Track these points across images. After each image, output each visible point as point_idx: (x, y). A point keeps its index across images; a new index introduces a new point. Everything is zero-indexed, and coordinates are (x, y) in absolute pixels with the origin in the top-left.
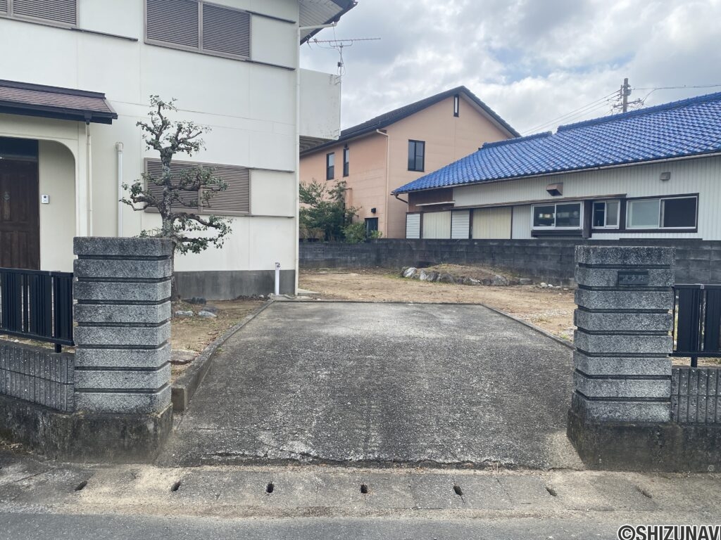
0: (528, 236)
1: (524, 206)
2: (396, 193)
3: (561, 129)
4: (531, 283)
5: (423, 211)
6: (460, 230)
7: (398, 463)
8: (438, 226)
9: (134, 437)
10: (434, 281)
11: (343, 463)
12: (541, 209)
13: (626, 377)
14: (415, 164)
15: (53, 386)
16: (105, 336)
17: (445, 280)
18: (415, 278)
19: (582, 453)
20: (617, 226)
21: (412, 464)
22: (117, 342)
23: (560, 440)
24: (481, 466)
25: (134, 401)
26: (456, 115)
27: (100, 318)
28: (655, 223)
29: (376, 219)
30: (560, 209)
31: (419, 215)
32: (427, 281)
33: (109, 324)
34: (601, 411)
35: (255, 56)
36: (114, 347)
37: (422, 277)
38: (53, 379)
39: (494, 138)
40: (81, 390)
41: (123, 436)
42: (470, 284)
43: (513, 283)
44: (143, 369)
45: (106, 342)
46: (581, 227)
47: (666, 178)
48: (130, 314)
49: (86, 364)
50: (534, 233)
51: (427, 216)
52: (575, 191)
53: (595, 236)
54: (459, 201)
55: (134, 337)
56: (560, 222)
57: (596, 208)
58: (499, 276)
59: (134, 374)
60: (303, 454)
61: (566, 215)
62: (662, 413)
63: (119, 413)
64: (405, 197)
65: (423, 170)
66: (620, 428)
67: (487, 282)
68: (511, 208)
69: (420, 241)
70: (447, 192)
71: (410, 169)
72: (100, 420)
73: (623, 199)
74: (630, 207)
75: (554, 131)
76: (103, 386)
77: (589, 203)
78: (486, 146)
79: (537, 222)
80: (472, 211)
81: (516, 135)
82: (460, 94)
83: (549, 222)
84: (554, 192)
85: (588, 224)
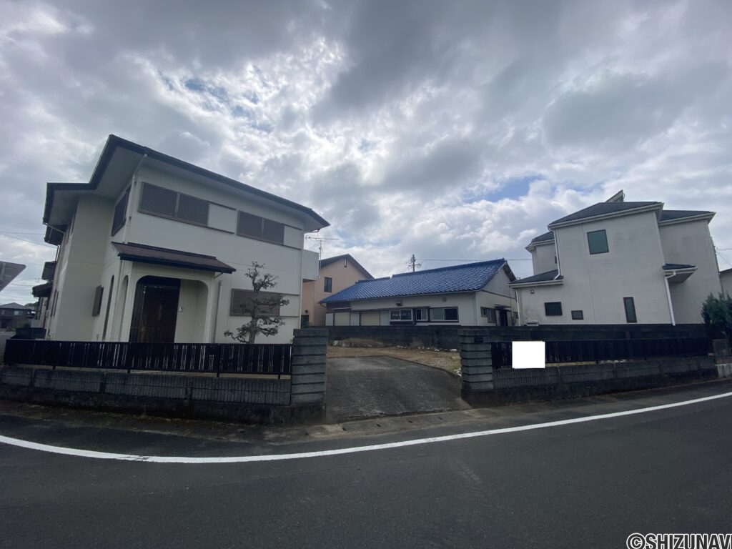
0: (388, 324)
1: (386, 310)
2: (321, 303)
3: (394, 276)
4: (392, 346)
5: (335, 312)
6: (355, 321)
7: (414, 413)
8: (343, 320)
9: (317, 413)
10: (350, 346)
11: (396, 415)
12: (393, 312)
13: (480, 374)
14: (328, 288)
15: (278, 394)
16: (306, 370)
17: (356, 346)
18: (339, 345)
19: (470, 403)
20: (427, 320)
21: (419, 413)
22: (310, 372)
23: (460, 400)
24: (441, 411)
25: (316, 397)
26: (345, 267)
27: (305, 362)
28: (442, 318)
29: (308, 316)
30: (402, 312)
31: (332, 314)
32: (346, 347)
33: (308, 364)
34: (474, 387)
35: (285, 244)
36: (309, 374)
37: (344, 345)
38: (279, 390)
39: (363, 278)
40: (294, 394)
41: (312, 413)
42: (367, 347)
43: (386, 347)
44: (320, 383)
45: (306, 372)
46: (412, 320)
47: (445, 300)
48: (317, 360)
49: (298, 383)
50: (391, 323)
51: (336, 314)
52: (408, 304)
53: (418, 324)
54: (354, 308)
55: (317, 369)
56: (403, 318)
57: (418, 312)
58: (380, 343)
59: (317, 386)
60: (381, 414)
61: (405, 315)
62: (491, 386)
63: (309, 403)
64: (325, 305)
65: (331, 292)
66: (481, 393)
67: (375, 346)
68: (379, 311)
69: (334, 327)
70: (348, 303)
71: (325, 291)
72: (303, 407)
73: (429, 308)
74: (431, 311)
75: (391, 277)
76: (304, 392)
77: (414, 309)
78: (360, 282)
79: (392, 318)
80: (360, 312)
81: (372, 277)
82: (348, 258)
83: (397, 318)
84: (399, 305)
85: (415, 319)
